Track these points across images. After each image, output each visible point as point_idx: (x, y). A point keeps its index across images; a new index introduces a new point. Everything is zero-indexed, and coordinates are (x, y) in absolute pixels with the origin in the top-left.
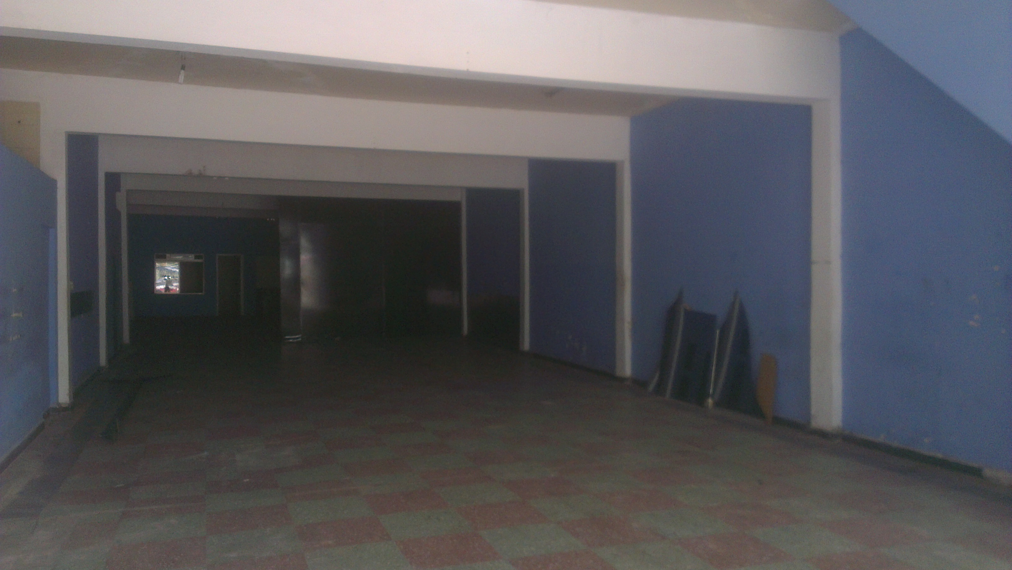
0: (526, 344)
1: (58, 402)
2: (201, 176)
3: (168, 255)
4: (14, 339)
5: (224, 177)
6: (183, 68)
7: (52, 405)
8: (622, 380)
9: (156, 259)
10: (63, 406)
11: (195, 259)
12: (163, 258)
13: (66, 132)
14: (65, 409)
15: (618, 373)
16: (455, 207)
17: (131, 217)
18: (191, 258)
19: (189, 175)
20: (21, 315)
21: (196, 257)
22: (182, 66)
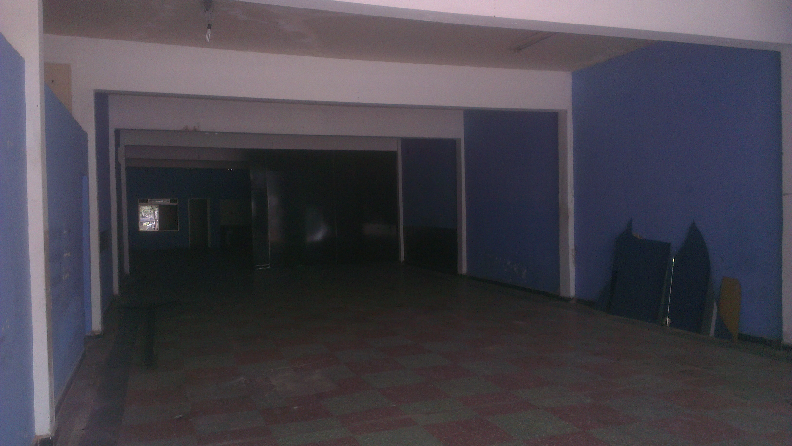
0: (464, 269)
1: (91, 329)
2: (195, 132)
3: (149, 200)
4: (66, 277)
5: (214, 132)
6: (210, 27)
7: (88, 334)
8: (567, 300)
9: (140, 203)
10: (96, 333)
11: (171, 202)
12: (145, 202)
13: (95, 90)
14: (97, 336)
15: (563, 294)
16: (392, 155)
17: (128, 168)
18: (166, 202)
19: (185, 132)
20: (69, 255)
21: (172, 201)
22: (209, 25)
